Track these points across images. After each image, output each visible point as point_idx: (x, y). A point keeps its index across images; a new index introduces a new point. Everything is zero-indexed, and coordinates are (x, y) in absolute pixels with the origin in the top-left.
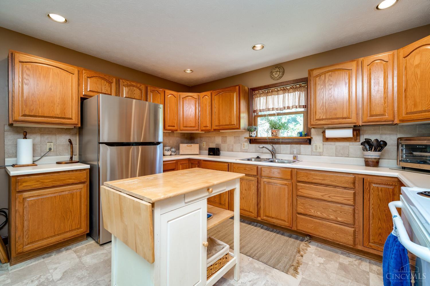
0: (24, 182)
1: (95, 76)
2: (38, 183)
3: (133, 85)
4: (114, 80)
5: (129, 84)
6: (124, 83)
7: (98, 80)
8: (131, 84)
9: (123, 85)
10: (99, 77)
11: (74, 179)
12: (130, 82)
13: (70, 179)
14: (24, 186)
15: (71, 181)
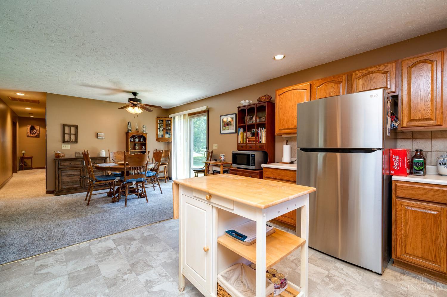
0: (266, 172)
1: (323, 83)
2: (271, 174)
3: (372, 71)
4: (345, 77)
5: (365, 73)
6: (357, 74)
7: (326, 86)
8: (367, 72)
9: (356, 79)
10: (328, 81)
11: (289, 177)
12: (366, 70)
13: (287, 176)
14: (267, 174)
15: (288, 178)
